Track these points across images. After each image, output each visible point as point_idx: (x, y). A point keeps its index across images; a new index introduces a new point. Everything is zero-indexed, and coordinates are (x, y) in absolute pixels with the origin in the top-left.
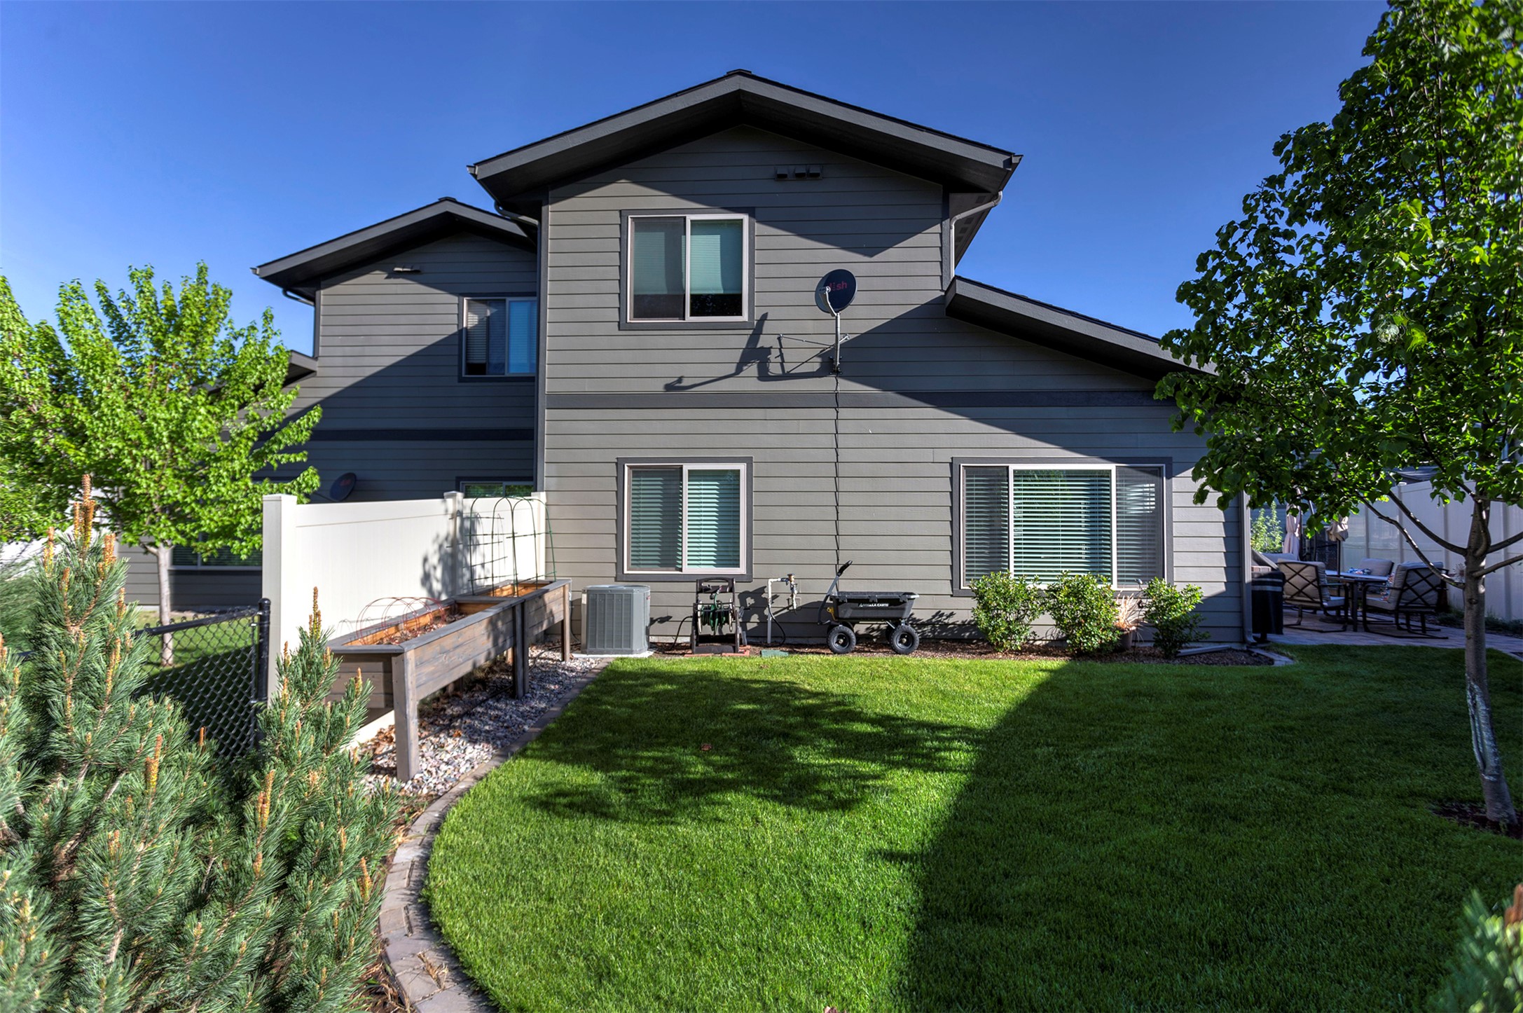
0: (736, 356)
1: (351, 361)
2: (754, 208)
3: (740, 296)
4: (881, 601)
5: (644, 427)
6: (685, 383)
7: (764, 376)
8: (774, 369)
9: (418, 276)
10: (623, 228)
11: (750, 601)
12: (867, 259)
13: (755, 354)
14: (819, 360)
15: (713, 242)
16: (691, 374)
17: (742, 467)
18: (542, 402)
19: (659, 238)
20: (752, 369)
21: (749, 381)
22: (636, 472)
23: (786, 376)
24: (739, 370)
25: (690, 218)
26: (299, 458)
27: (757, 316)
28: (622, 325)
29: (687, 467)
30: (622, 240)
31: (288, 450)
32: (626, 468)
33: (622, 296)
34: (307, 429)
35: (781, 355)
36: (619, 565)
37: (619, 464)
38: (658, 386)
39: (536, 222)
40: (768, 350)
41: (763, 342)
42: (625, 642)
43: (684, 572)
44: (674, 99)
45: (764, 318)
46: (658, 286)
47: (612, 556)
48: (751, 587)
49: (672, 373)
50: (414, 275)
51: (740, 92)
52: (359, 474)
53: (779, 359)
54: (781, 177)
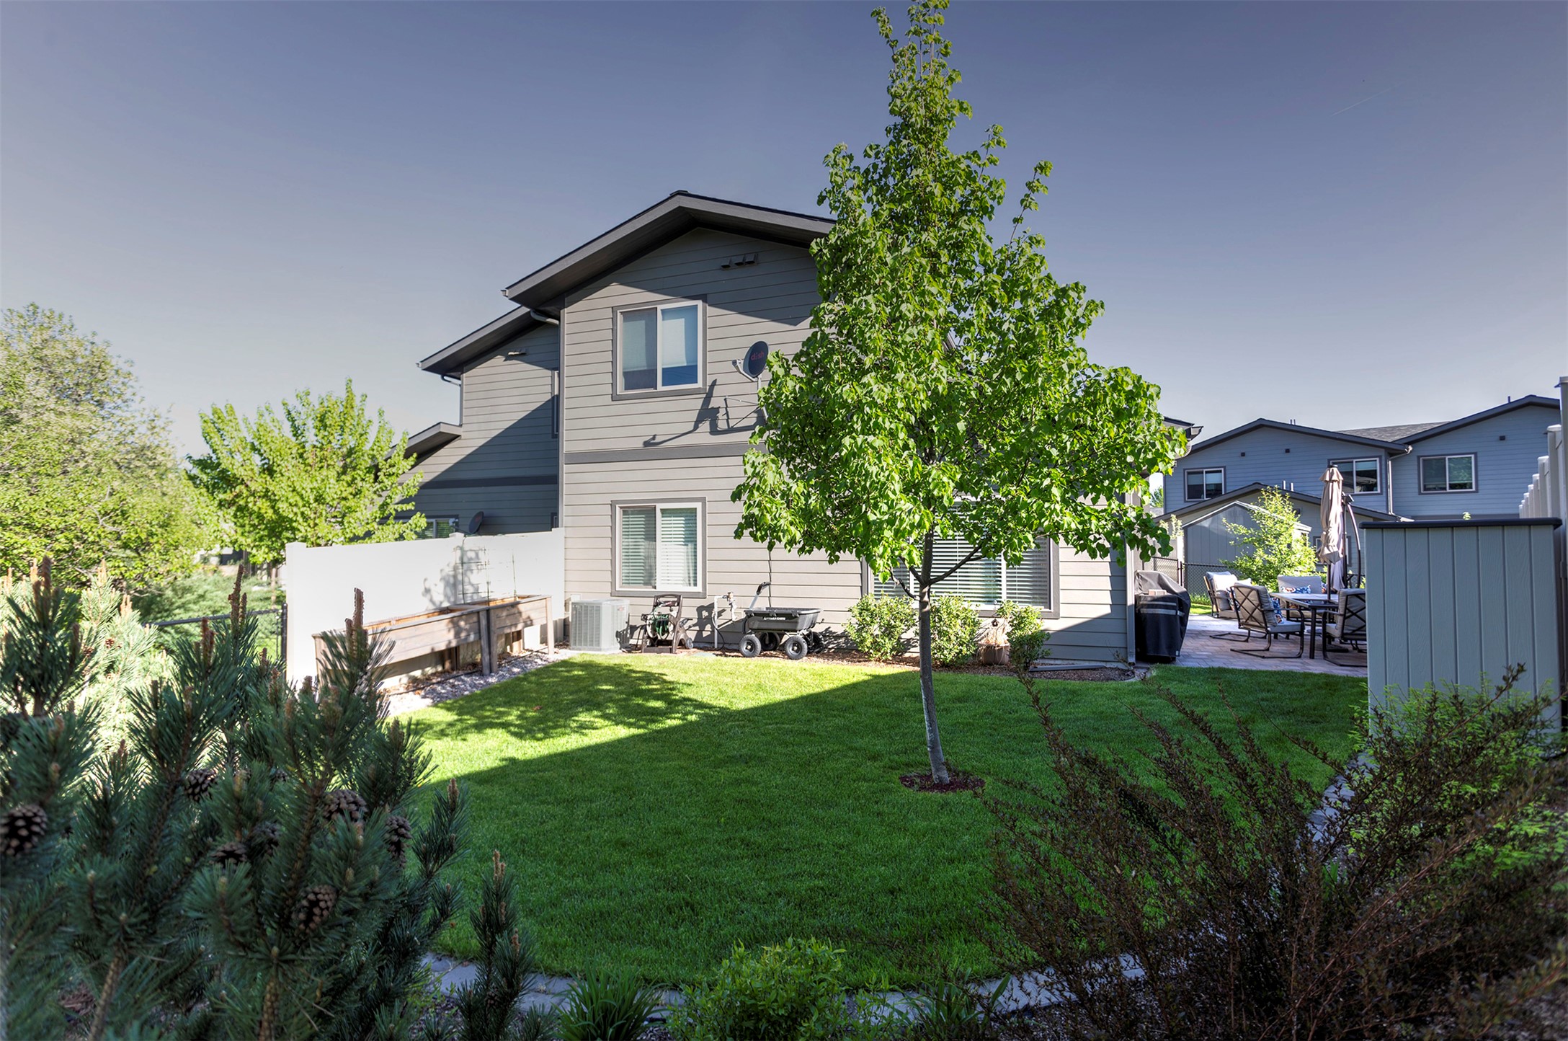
0: (694, 416)
1: (483, 426)
2: (705, 295)
3: (696, 367)
4: (778, 615)
5: (629, 476)
6: (658, 439)
7: (714, 431)
8: (722, 425)
9: (524, 357)
10: (614, 320)
11: (705, 614)
12: (792, 327)
13: (707, 414)
14: (756, 415)
15: (679, 324)
16: (662, 432)
17: (698, 506)
18: (562, 459)
19: (640, 325)
20: (705, 426)
21: (703, 437)
22: (625, 511)
23: (731, 430)
24: (696, 427)
25: (660, 307)
26: (410, 506)
27: (709, 383)
28: (615, 398)
29: (659, 506)
30: (614, 331)
31: (402, 502)
32: (618, 509)
33: (614, 374)
34: (414, 487)
35: (727, 413)
36: (613, 584)
37: (613, 505)
38: (638, 444)
39: (557, 322)
40: (717, 410)
41: (714, 403)
42: (595, 642)
43: (658, 590)
44: (634, 221)
45: (714, 383)
46: (640, 363)
47: (608, 576)
48: (705, 603)
49: (647, 433)
50: (522, 357)
51: (680, 208)
52: (486, 513)
53: (725, 417)
54: (725, 267)
